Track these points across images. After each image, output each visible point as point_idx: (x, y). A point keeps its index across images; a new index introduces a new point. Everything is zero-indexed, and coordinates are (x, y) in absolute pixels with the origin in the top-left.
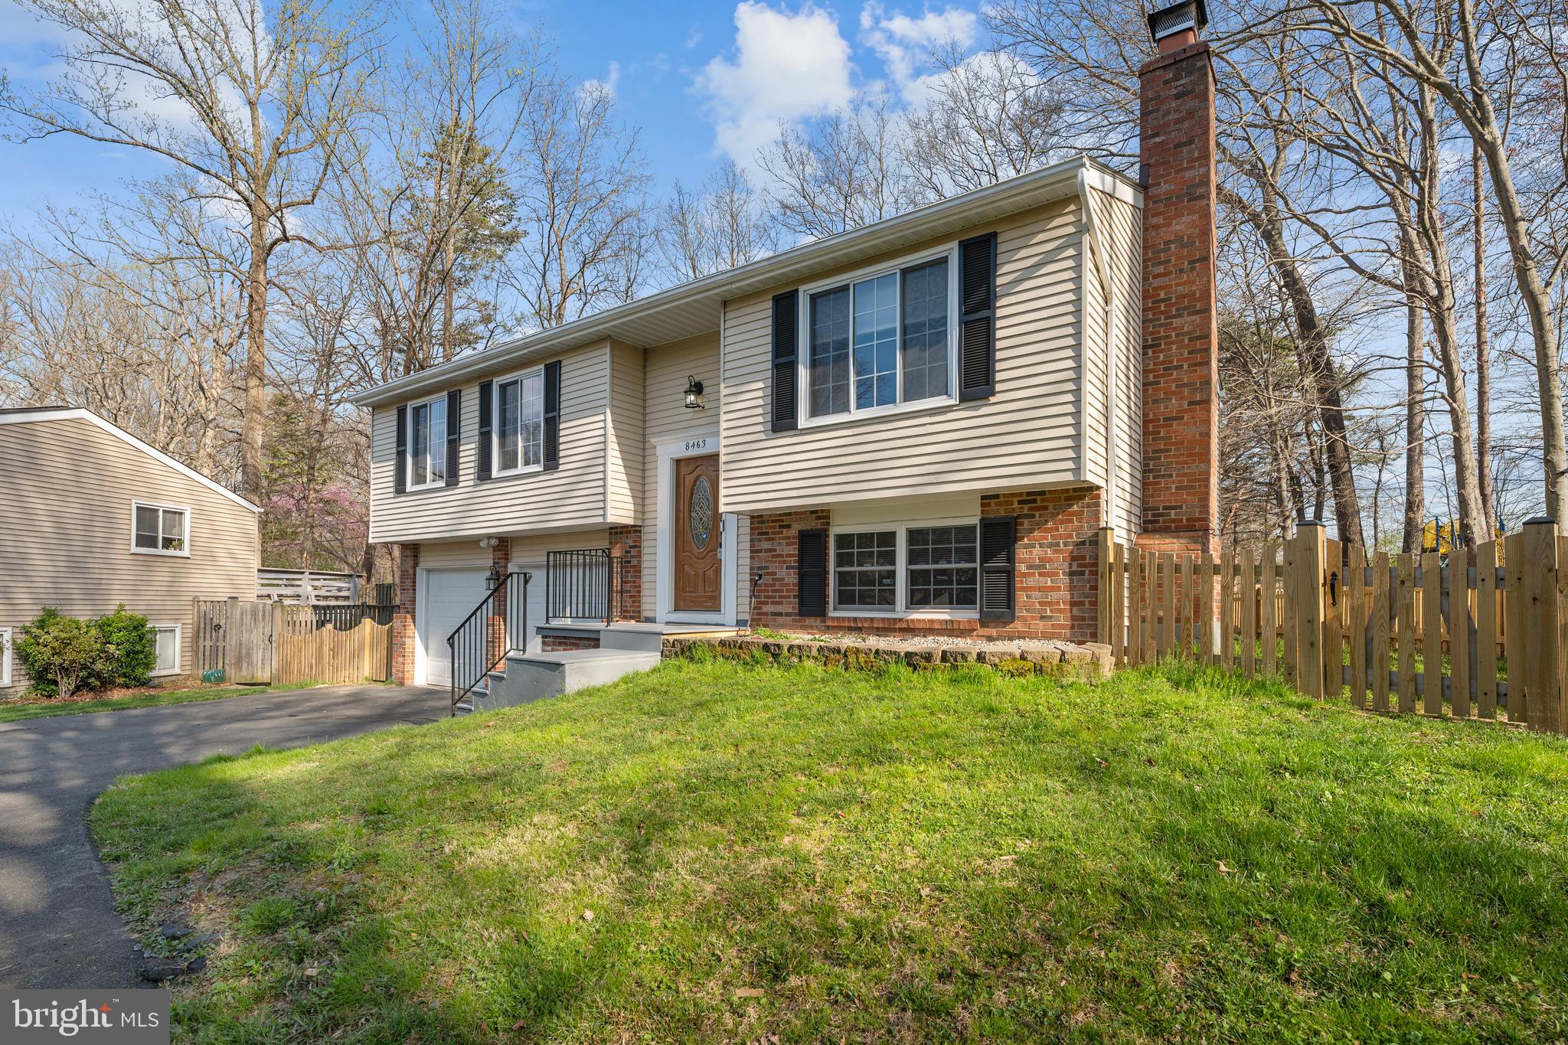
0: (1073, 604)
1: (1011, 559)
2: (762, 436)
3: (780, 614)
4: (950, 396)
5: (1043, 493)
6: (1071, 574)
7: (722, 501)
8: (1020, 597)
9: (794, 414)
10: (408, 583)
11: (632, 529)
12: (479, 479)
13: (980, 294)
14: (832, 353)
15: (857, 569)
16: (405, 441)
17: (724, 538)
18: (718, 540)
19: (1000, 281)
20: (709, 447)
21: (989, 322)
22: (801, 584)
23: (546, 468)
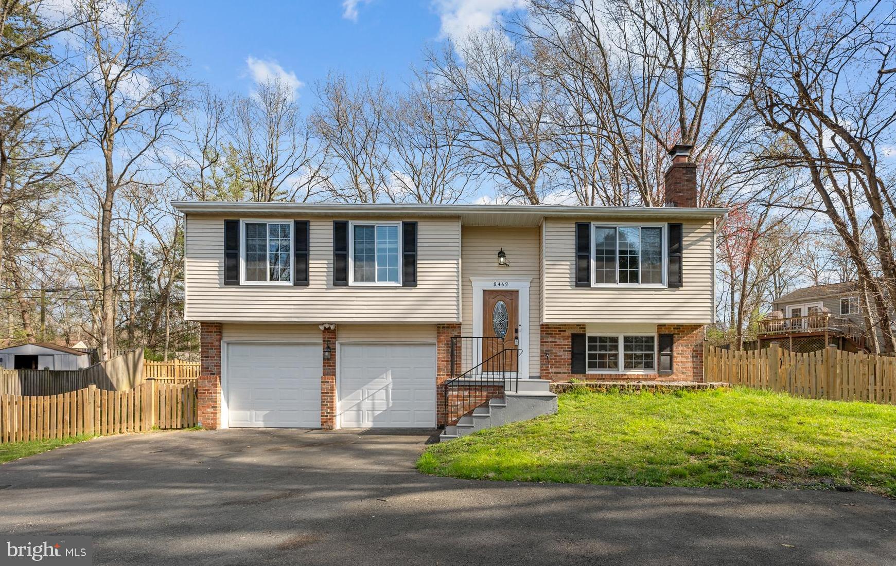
0: (693, 368)
1: (671, 350)
2: (569, 288)
3: (560, 373)
4: (664, 284)
5: (682, 326)
6: (693, 357)
7: (545, 317)
8: (675, 365)
9: (589, 280)
10: (212, 352)
11: (457, 326)
12: (335, 284)
13: (676, 247)
14: (605, 256)
15: (598, 352)
16: (237, 247)
17: (520, 334)
18: (514, 335)
19: (684, 243)
20: (511, 286)
21: (680, 258)
22: (572, 359)
23: (405, 286)
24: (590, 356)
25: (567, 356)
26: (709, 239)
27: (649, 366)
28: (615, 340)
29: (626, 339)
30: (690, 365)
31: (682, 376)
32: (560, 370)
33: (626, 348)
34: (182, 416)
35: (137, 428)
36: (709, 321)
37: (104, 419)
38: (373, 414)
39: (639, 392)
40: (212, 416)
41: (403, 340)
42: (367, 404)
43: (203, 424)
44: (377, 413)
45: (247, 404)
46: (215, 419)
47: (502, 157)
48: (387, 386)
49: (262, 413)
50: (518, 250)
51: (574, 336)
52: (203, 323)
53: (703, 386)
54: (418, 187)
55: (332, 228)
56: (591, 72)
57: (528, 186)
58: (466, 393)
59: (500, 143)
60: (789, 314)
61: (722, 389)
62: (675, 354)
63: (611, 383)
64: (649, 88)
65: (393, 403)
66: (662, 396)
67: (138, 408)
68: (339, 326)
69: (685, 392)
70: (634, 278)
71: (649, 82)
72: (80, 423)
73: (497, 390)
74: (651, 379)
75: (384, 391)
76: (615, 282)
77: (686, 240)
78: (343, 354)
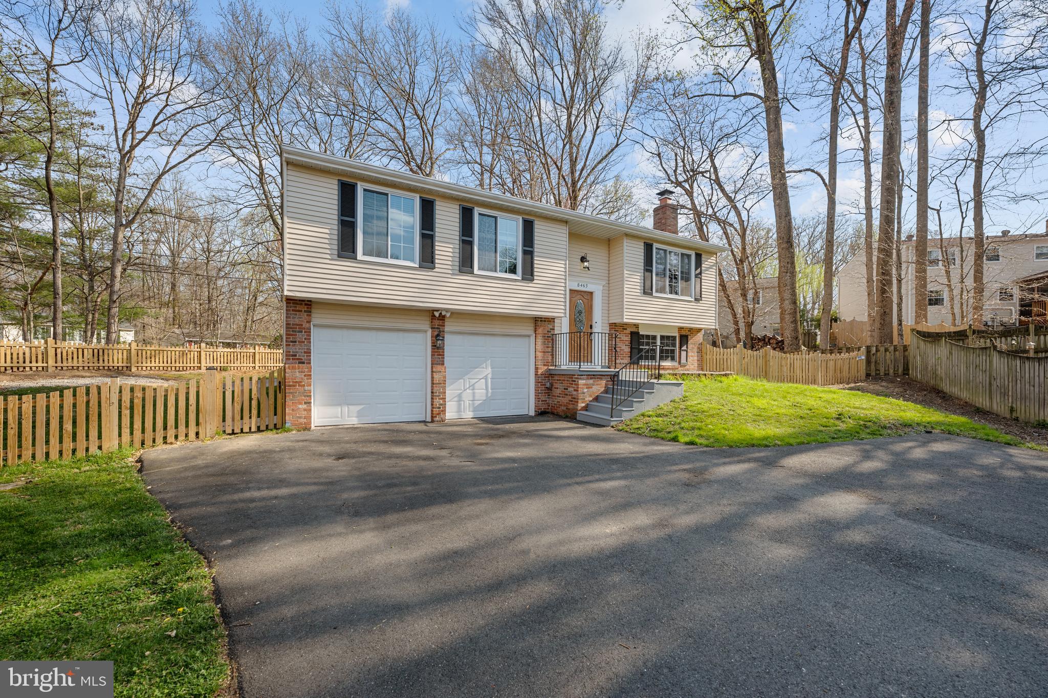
0: (698, 360)
1: (687, 346)
2: (638, 294)
4: (692, 298)
6: (698, 352)
7: (625, 317)
8: (688, 359)
10: (300, 336)
11: (552, 320)
12: (459, 271)
13: (699, 270)
14: (661, 272)
15: (646, 347)
18: (590, 330)
19: (703, 268)
20: (589, 289)
21: (701, 279)
22: (631, 352)
23: (523, 279)
25: (628, 349)
26: (714, 268)
27: (673, 358)
28: (654, 337)
29: (662, 337)
30: (696, 358)
31: (691, 367)
32: (622, 361)
33: (661, 344)
34: (259, 416)
35: (192, 435)
36: (714, 327)
37: (138, 425)
38: (473, 404)
40: (304, 413)
41: (488, 330)
42: (467, 395)
43: (293, 425)
44: (477, 403)
45: (339, 399)
46: (308, 417)
48: (486, 376)
49: (355, 409)
50: (598, 256)
51: (632, 333)
55: (458, 211)
62: (689, 349)
65: (492, 393)
67: (192, 408)
70: (676, 291)
72: (94, 433)
74: (676, 369)
75: (483, 381)
76: (665, 293)
77: (704, 266)
78: (451, 343)
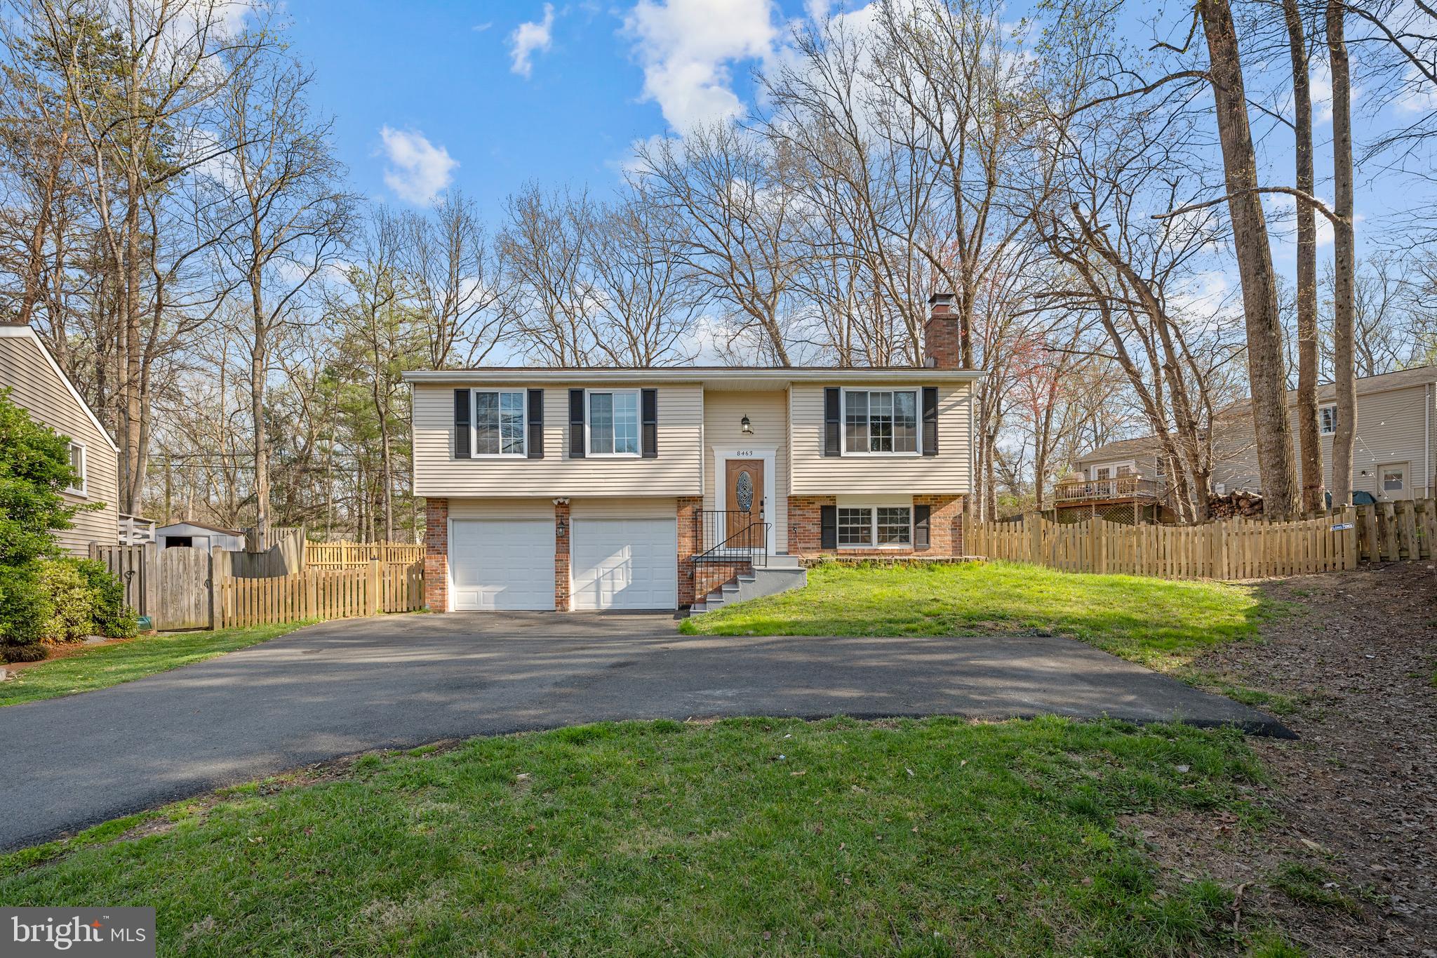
0: (952, 540)
1: (928, 522)
3: (809, 548)
5: (940, 496)
6: (952, 529)
7: (793, 488)
8: (932, 539)
9: (839, 449)
10: (439, 530)
11: (700, 498)
12: (571, 457)
13: (931, 411)
14: (856, 422)
15: (849, 526)
16: (467, 418)
17: (766, 507)
18: (760, 508)
19: (939, 408)
20: (756, 455)
21: (936, 424)
22: (822, 533)
23: (644, 456)
24: (842, 530)
25: (816, 530)
26: (966, 403)
27: (905, 539)
28: (869, 512)
29: (882, 511)
30: (949, 537)
31: (940, 550)
32: (808, 545)
33: (880, 521)
34: (408, 599)
35: (362, 610)
37: (328, 602)
39: (891, 567)
40: (440, 598)
42: (606, 581)
43: (431, 606)
44: (616, 592)
46: (443, 601)
47: (732, 276)
49: (491, 595)
50: (762, 415)
51: (824, 508)
52: (428, 499)
53: (957, 560)
54: (627, 319)
55: (567, 396)
56: (846, 179)
57: (766, 314)
58: (711, 569)
59: (729, 258)
60: (1094, 476)
61: (977, 562)
62: (932, 527)
63: (863, 558)
64: (917, 198)
65: (633, 581)
66: (914, 570)
67: (361, 590)
68: (573, 500)
69: (938, 566)
70: (887, 446)
71: (918, 192)
73: (745, 566)
74: (907, 554)
76: (866, 450)
77: (941, 405)
78: (577, 530)
